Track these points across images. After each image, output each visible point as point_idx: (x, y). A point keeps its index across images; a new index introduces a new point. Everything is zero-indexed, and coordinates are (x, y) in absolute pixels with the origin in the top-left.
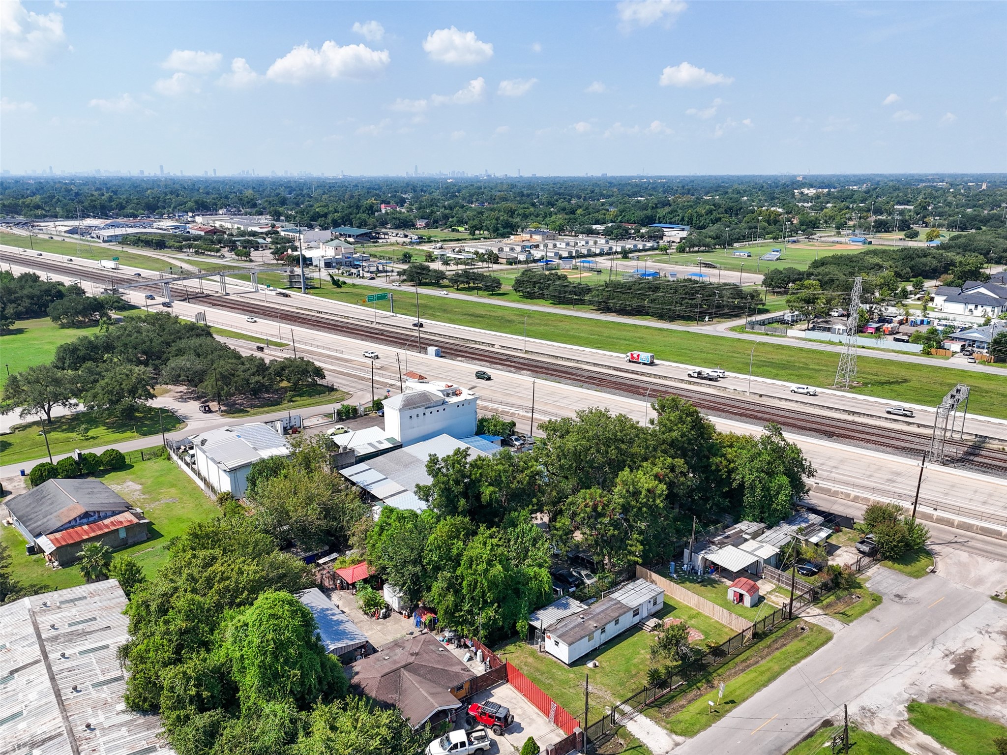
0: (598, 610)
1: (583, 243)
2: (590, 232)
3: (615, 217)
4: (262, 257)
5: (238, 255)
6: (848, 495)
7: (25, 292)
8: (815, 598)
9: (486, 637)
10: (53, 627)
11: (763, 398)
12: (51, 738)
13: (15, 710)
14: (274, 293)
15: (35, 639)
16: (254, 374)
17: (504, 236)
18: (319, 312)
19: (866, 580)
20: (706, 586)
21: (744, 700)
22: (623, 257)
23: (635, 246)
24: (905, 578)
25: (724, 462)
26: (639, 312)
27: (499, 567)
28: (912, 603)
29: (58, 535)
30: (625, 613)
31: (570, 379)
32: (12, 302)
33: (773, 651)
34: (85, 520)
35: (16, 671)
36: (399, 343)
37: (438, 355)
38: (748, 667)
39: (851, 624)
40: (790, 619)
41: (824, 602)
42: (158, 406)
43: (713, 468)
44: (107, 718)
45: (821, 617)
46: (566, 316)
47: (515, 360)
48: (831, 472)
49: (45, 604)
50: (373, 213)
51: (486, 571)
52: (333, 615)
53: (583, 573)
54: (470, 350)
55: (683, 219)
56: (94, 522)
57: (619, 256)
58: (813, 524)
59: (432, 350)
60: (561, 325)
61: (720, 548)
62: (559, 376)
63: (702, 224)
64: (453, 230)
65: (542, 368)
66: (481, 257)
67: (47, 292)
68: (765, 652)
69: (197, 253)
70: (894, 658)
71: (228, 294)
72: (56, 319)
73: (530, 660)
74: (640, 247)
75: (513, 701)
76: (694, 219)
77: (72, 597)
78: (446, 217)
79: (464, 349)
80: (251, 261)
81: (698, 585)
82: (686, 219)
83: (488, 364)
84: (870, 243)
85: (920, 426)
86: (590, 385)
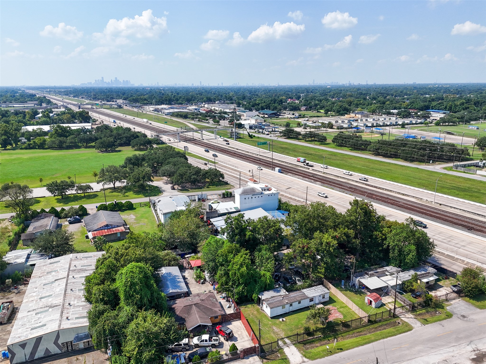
0: (292, 296)
1: (382, 119)
2: (389, 114)
3: (407, 106)
4: (224, 123)
5: (215, 122)
6: (463, 261)
7: (125, 135)
8: (413, 309)
9: (238, 299)
10: (75, 266)
11: (442, 206)
12: (56, 306)
13: (51, 294)
14: (222, 140)
15: (67, 270)
16: (193, 175)
17: (343, 115)
18: (237, 149)
19: (448, 305)
20: (357, 294)
21: (347, 350)
22: (402, 127)
23: (411, 121)
24: (473, 308)
25: (380, 235)
26: (395, 156)
27: (245, 268)
28: (470, 321)
29: (95, 232)
30: (304, 299)
31: (339, 188)
32: (119, 139)
33: (377, 331)
34: (106, 228)
35: (57, 280)
36: (265, 165)
37: (280, 171)
38: (361, 335)
39: (426, 325)
40: (394, 317)
41: (418, 313)
42: (155, 185)
43: (374, 237)
44: (77, 302)
45: (412, 319)
46: (355, 156)
47: (316, 176)
48: (460, 248)
49: (76, 257)
50: (282, 104)
51: (239, 269)
52: (179, 278)
53: (297, 278)
54: (296, 170)
55: (446, 108)
56: (110, 229)
57: (400, 127)
58: (429, 273)
59: (277, 169)
60: (350, 161)
61: (370, 277)
62: (334, 186)
63: (457, 110)
64: (318, 112)
65: (328, 181)
66: (324, 125)
67: (133, 136)
68: (373, 330)
69: (199, 121)
70: (442, 346)
71: (203, 139)
72: (133, 147)
73: (255, 312)
74: (414, 122)
75: (239, 328)
76: (453, 107)
77: (87, 256)
78: (316, 105)
79: (294, 170)
80: (220, 125)
81: (353, 293)
82: (448, 107)
83: (302, 177)
86: (348, 192)
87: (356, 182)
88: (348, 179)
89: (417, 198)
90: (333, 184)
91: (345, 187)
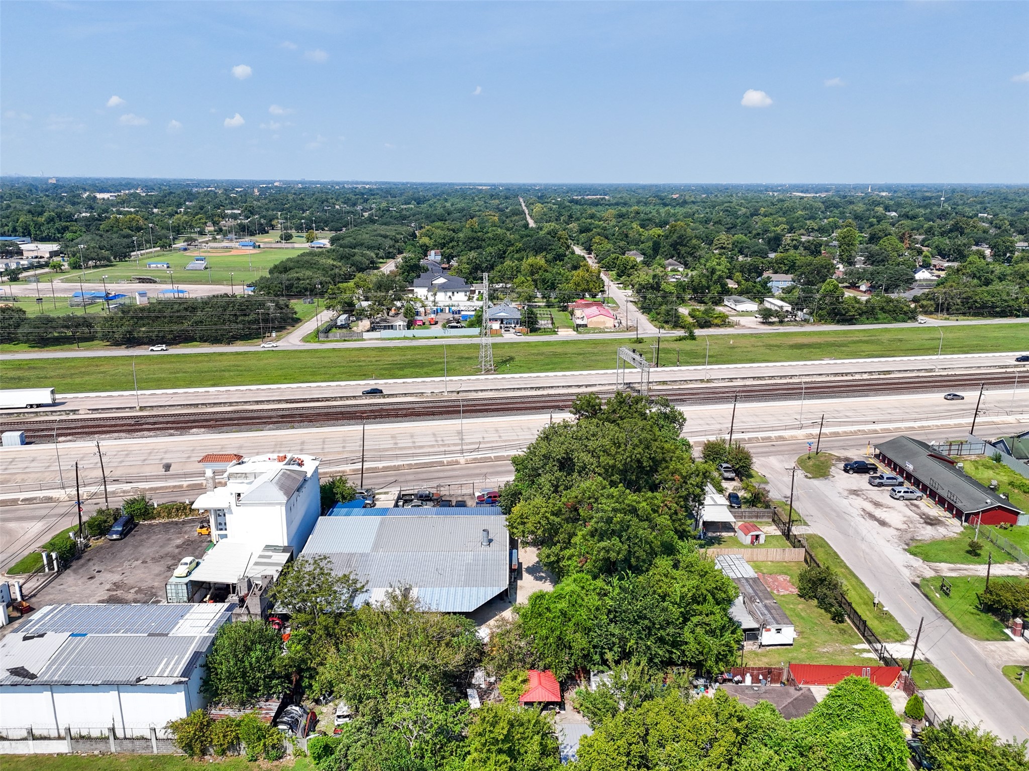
11: (462, 394)
20: (720, 543)
28: (797, 498)
37: (23, 442)
59: (12, 437)
84: (259, 247)
85: (587, 386)
86: (302, 424)
87: (257, 402)
88: (231, 404)
89: (411, 394)
90: (236, 422)
91: (270, 417)
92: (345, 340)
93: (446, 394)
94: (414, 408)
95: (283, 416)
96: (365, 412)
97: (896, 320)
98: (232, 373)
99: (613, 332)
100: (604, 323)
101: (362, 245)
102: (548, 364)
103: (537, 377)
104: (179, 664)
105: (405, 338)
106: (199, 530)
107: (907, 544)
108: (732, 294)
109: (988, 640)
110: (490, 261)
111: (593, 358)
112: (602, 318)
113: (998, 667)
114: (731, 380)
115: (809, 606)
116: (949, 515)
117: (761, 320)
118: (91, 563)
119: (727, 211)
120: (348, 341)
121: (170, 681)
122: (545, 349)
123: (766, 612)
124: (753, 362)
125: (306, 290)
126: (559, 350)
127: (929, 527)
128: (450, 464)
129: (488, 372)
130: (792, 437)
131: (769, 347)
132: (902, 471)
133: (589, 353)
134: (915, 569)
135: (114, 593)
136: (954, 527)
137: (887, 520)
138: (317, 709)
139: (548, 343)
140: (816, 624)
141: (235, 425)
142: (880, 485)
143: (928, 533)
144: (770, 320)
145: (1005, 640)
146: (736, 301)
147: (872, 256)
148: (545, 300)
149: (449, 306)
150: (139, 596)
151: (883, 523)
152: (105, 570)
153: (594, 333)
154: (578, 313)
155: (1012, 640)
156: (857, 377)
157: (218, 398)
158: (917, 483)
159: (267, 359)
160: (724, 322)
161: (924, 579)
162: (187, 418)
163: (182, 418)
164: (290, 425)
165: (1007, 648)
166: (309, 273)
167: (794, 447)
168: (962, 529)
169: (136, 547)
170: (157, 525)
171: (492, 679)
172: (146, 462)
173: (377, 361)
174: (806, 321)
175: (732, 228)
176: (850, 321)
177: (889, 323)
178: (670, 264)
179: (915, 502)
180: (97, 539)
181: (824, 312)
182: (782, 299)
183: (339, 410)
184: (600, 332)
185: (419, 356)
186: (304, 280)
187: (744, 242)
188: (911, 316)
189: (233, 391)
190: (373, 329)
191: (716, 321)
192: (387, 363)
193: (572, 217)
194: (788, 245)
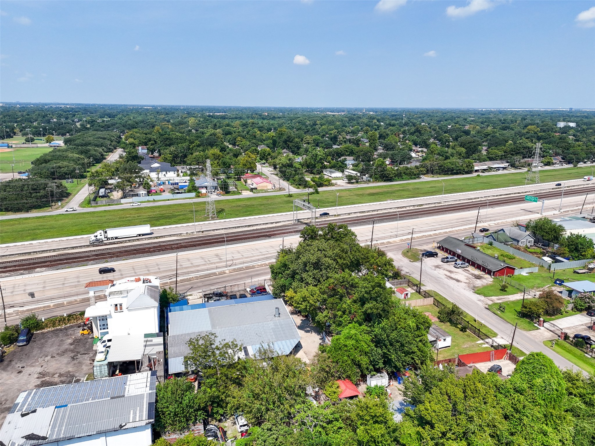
11: (205, 233)
84: (12, 147)
85: (276, 223)
86: (112, 259)
87: (73, 248)
88: (54, 250)
89: (174, 235)
90: (65, 261)
91: (88, 256)
92: (109, 205)
93: (195, 233)
94: (180, 243)
95: (97, 255)
96: (150, 248)
97: (411, 179)
98: (42, 231)
99: (273, 191)
100: (266, 186)
101: (90, 144)
102: (246, 212)
103: (245, 219)
104: (143, 412)
105: (148, 201)
106: (81, 332)
107: (473, 290)
108: (326, 168)
109: (530, 330)
110: (183, 152)
111: (270, 207)
112: (265, 184)
113: (541, 342)
114: (349, 214)
115: (447, 326)
116: (484, 273)
117: (347, 181)
118: (13, 363)
119: (300, 122)
120: (112, 205)
121: (143, 423)
122: (239, 203)
123: (436, 332)
124: (354, 204)
125: (66, 174)
126: (248, 203)
127: (478, 280)
128: (220, 274)
129: (213, 219)
130: (394, 241)
131: (358, 195)
132: (454, 254)
133: (266, 204)
134: (483, 301)
135: (44, 379)
136: (488, 279)
137: (459, 279)
138: (221, 425)
139: (239, 200)
140: (455, 334)
141: (66, 263)
142: (448, 262)
143: (479, 283)
144: (352, 181)
145: (537, 329)
146: (331, 172)
147: (387, 146)
148: (225, 174)
149: (167, 180)
150: (63, 379)
151: (458, 281)
152: (27, 365)
153: (262, 192)
154: (249, 181)
155: (540, 329)
156: (408, 208)
157: (42, 248)
158: (464, 259)
159: (61, 220)
160: (329, 183)
161: (489, 305)
162: (28, 262)
163: (24, 262)
164: (104, 260)
165: (540, 333)
166: (65, 163)
167: (396, 247)
168: (493, 279)
169: (41, 348)
170: (47, 332)
171: (317, 389)
172: (14, 293)
173: (138, 216)
174: (369, 181)
175: (307, 132)
176: (390, 180)
177: (408, 180)
178: (285, 153)
179: (466, 268)
180: (9, 347)
181: (377, 176)
182: (353, 170)
183: (132, 248)
184: (265, 192)
185: (164, 212)
186: (63, 167)
187: (319, 139)
188: (417, 176)
189: (50, 242)
190: (124, 197)
191: (326, 183)
192: (145, 217)
193: (216, 126)
194: (342, 140)
